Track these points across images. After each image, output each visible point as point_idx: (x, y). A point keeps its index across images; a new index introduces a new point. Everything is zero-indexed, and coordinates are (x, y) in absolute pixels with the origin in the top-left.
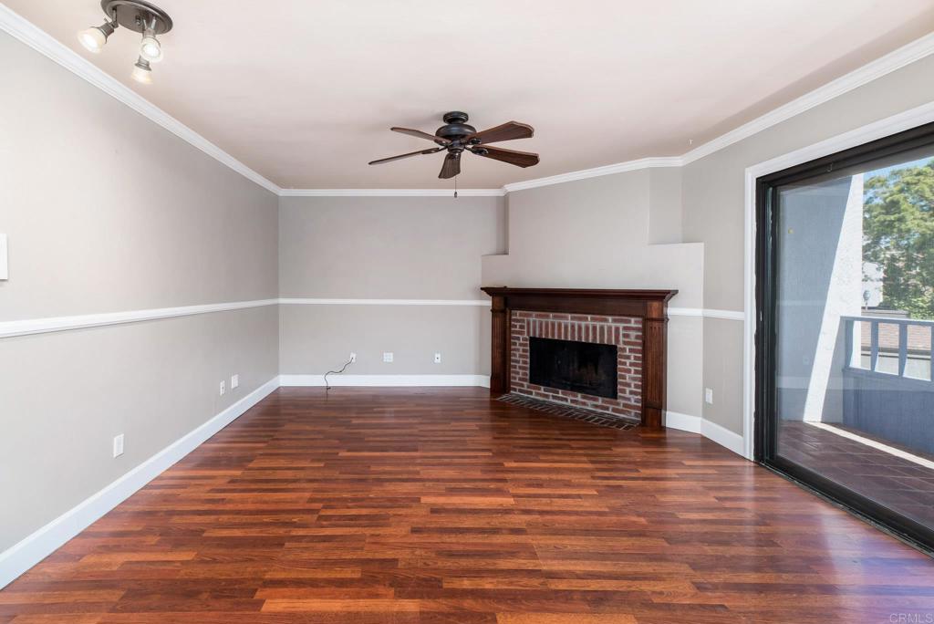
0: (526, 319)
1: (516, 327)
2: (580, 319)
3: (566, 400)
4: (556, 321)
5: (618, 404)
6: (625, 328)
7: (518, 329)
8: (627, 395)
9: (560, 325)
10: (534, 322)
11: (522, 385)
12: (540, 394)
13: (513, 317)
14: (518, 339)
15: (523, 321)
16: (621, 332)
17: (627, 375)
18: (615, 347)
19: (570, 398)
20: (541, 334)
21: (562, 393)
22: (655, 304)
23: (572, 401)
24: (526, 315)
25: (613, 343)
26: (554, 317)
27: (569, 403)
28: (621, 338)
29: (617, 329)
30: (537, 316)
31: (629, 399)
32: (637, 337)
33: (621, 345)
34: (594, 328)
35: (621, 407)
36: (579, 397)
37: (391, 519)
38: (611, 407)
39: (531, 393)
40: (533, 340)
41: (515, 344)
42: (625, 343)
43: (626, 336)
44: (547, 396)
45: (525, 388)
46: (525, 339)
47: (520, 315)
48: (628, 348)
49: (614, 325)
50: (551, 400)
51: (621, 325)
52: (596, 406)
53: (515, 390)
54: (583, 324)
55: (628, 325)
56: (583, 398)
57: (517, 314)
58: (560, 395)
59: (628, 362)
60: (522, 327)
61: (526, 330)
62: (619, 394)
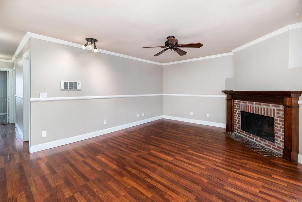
0: (239, 103)
1: (236, 106)
2: (258, 104)
3: (253, 139)
4: (250, 105)
6: (278, 110)
7: (236, 107)
8: (279, 142)
9: (251, 106)
10: (242, 105)
11: (238, 130)
12: (244, 135)
14: (236, 111)
15: (238, 104)
16: (276, 111)
17: (279, 132)
18: (273, 118)
19: (255, 139)
20: (244, 110)
21: (252, 136)
23: (256, 140)
24: (239, 102)
25: (272, 116)
26: (249, 103)
27: (254, 141)
28: (276, 114)
29: (274, 110)
30: (243, 102)
31: (280, 144)
32: (282, 114)
33: (276, 118)
34: (264, 109)
35: (276, 147)
36: (259, 139)
38: (272, 146)
39: (241, 134)
40: (242, 112)
41: (235, 113)
42: (278, 117)
43: (278, 113)
44: (246, 136)
45: (239, 132)
46: (239, 112)
47: (237, 102)
48: (279, 119)
49: (272, 108)
50: (248, 138)
51: (276, 108)
52: (266, 145)
53: (235, 131)
54: (260, 106)
55: (279, 108)
56: (260, 139)
57: (236, 102)
58: (251, 137)
59: (279, 126)
60: (238, 106)
61: (239, 108)
62: (275, 141)
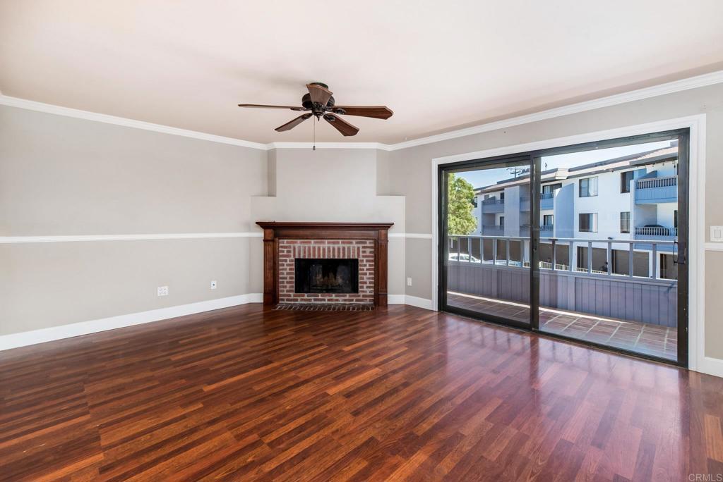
0: (292, 245)
1: (283, 252)
2: (334, 243)
3: (324, 300)
4: (317, 246)
5: (359, 296)
6: (364, 247)
7: (285, 253)
8: (365, 289)
9: (319, 248)
10: (299, 247)
11: (290, 296)
12: (306, 299)
13: (280, 245)
14: (286, 261)
15: (290, 247)
16: (361, 250)
17: (365, 277)
18: (357, 260)
19: (327, 298)
20: (305, 256)
22: (383, 232)
23: (329, 300)
24: (292, 243)
25: (356, 257)
26: (315, 243)
27: (326, 302)
28: (361, 254)
29: (358, 248)
30: (301, 243)
31: (366, 292)
32: (371, 252)
33: (360, 258)
34: (344, 249)
35: (361, 298)
36: (334, 296)
37: (329, 416)
38: (355, 299)
39: (297, 300)
40: (298, 261)
41: (283, 265)
42: (363, 256)
43: (364, 252)
44: (310, 300)
45: (292, 297)
46: (292, 261)
47: (287, 243)
48: (365, 259)
49: (356, 246)
50: (313, 302)
51: (361, 246)
52: (345, 300)
53: (283, 300)
54: (336, 246)
55: (365, 245)
56: (336, 296)
57: (284, 243)
58: (320, 297)
59: (365, 268)
60: (288, 252)
61: (292, 254)
62: (360, 289)
